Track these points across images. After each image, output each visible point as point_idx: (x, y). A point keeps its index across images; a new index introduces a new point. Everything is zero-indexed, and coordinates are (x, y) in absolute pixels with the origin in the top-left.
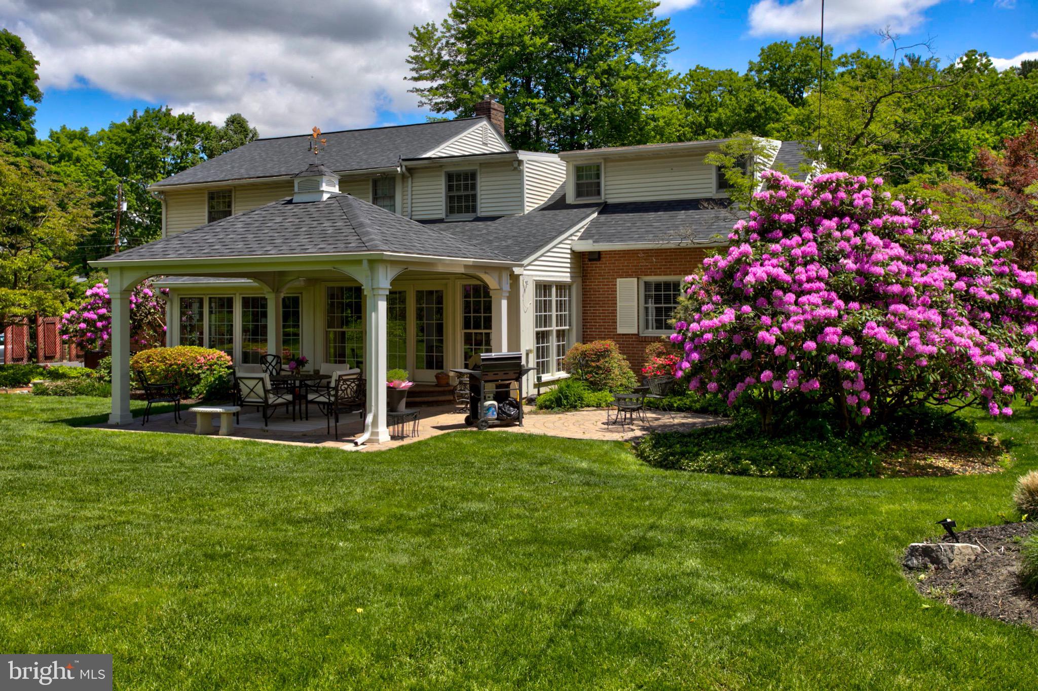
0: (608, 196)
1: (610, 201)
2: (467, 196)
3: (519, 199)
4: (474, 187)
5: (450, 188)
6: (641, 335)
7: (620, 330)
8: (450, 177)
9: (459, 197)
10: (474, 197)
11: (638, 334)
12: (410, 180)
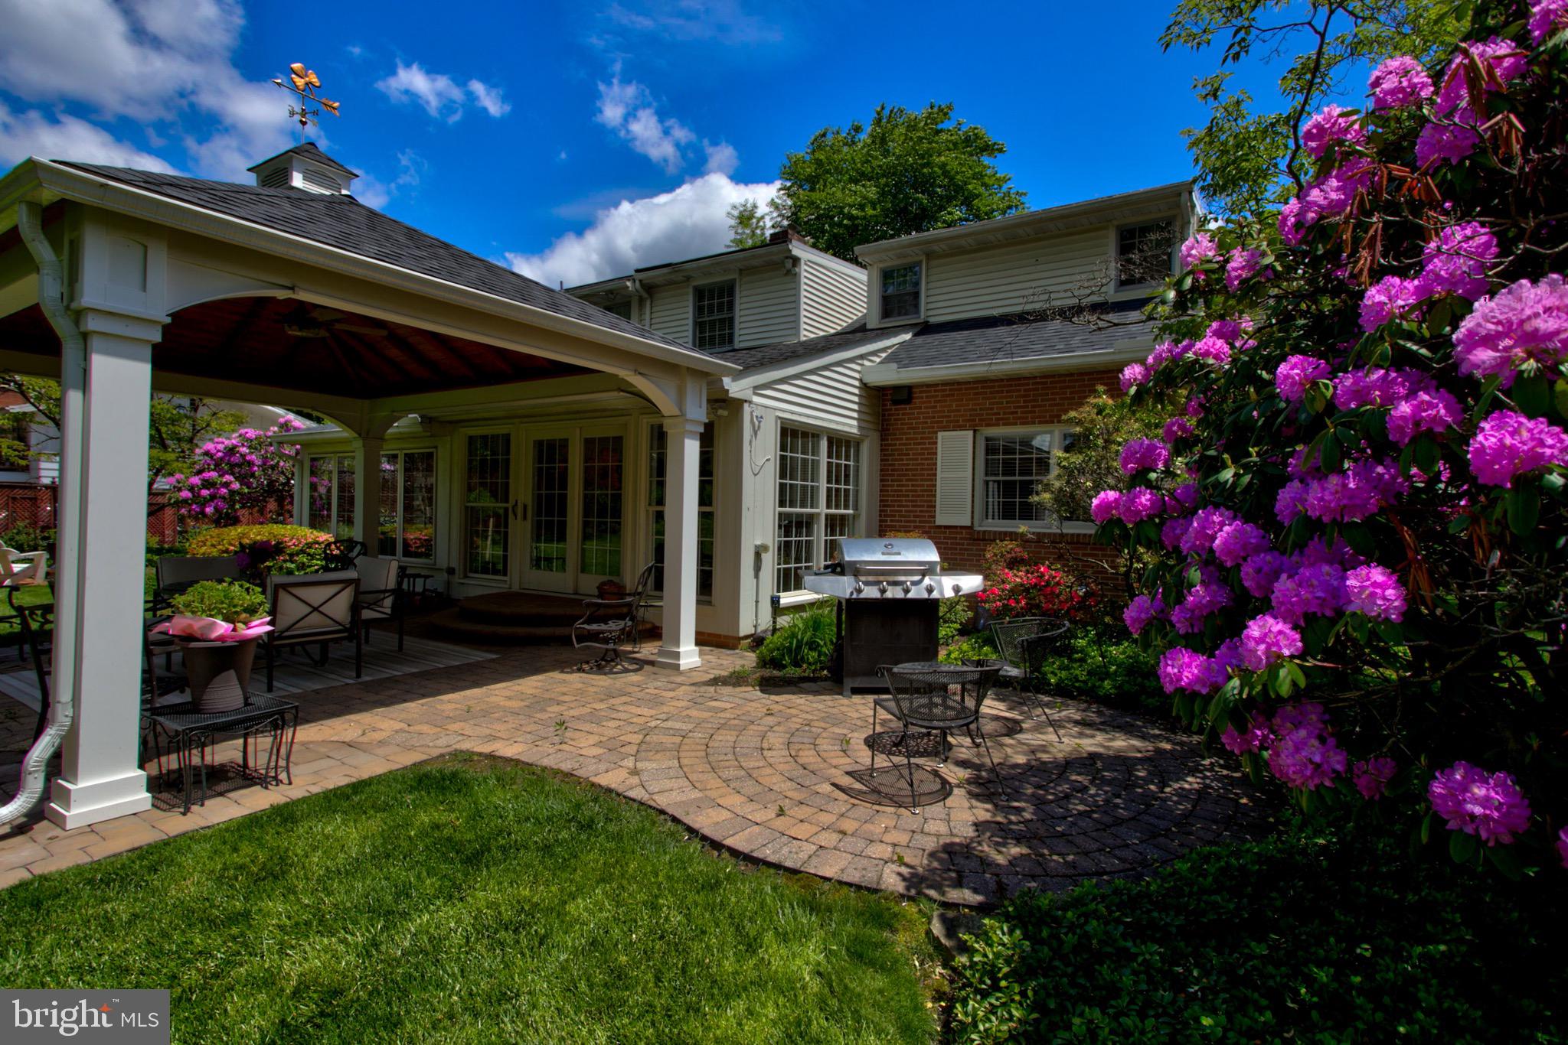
0: (931, 313)
1: (933, 320)
2: (722, 321)
3: (792, 319)
4: (731, 306)
5: (699, 310)
6: (977, 528)
7: (941, 520)
8: (700, 294)
9: (712, 323)
10: (731, 320)
11: (971, 528)
12: (648, 303)
